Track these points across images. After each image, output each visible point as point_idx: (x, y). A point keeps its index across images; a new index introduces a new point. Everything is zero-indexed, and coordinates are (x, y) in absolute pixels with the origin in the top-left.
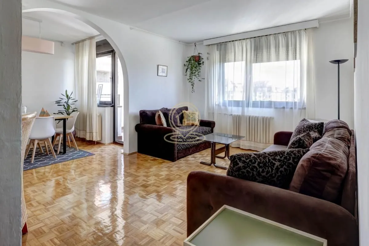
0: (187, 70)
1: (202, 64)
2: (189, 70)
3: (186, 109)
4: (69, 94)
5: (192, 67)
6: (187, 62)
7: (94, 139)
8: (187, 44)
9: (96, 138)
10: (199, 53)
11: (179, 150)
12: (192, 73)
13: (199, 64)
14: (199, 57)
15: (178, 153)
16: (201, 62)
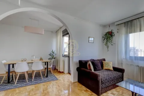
0: (104, 39)
1: (113, 36)
2: (105, 39)
3: (104, 60)
4: (54, 51)
5: (107, 38)
6: (104, 35)
7: (61, 71)
8: (104, 26)
9: (61, 70)
10: (112, 30)
11: (102, 88)
12: (108, 41)
13: (112, 36)
14: (112, 32)
15: (101, 90)
16: (113, 35)
